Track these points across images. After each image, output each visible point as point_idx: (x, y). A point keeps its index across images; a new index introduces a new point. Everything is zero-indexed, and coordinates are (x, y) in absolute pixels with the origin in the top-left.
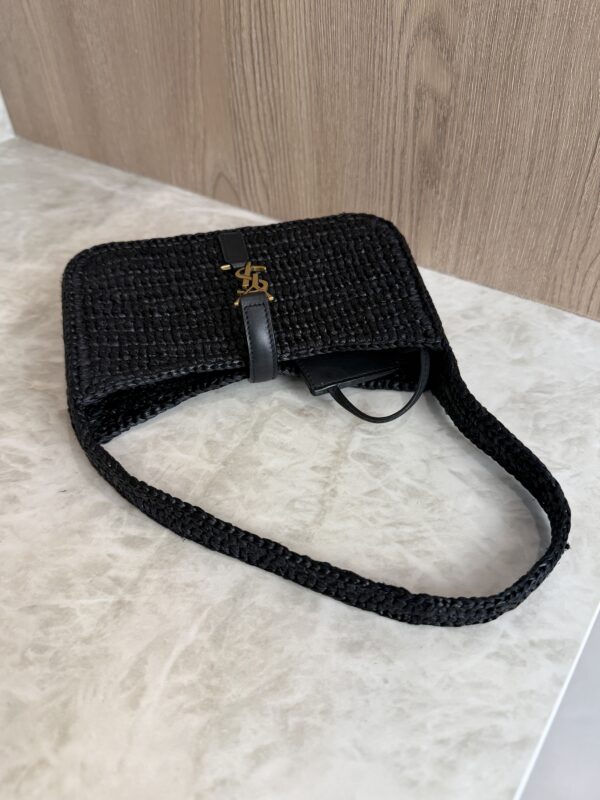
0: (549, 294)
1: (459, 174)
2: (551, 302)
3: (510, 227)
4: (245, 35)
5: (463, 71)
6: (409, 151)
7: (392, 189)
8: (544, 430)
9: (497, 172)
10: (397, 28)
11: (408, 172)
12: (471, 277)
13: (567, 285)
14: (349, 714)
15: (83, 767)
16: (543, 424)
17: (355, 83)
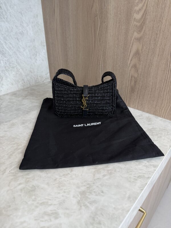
0: (155, 113)
1: (138, 91)
2: (156, 115)
3: (148, 101)
4: (100, 66)
5: (140, 73)
6: (129, 87)
7: (125, 93)
8: (154, 135)
9: (145, 91)
10: (128, 66)
11: (129, 91)
12: (140, 110)
13: (159, 112)
14: (119, 172)
15: (75, 175)
16: (153, 134)
17: (120, 75)
